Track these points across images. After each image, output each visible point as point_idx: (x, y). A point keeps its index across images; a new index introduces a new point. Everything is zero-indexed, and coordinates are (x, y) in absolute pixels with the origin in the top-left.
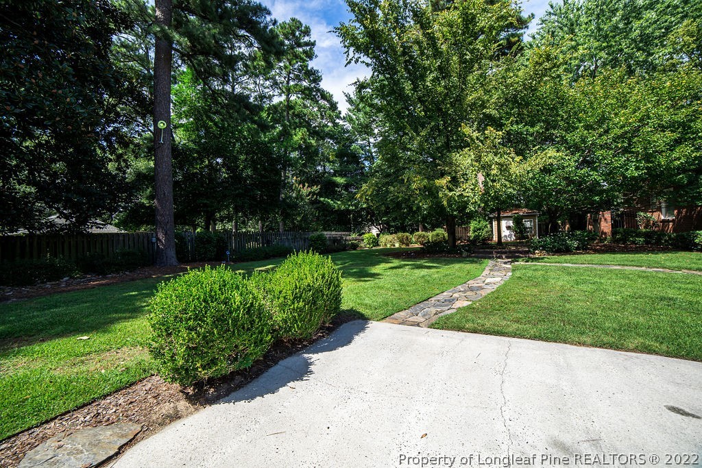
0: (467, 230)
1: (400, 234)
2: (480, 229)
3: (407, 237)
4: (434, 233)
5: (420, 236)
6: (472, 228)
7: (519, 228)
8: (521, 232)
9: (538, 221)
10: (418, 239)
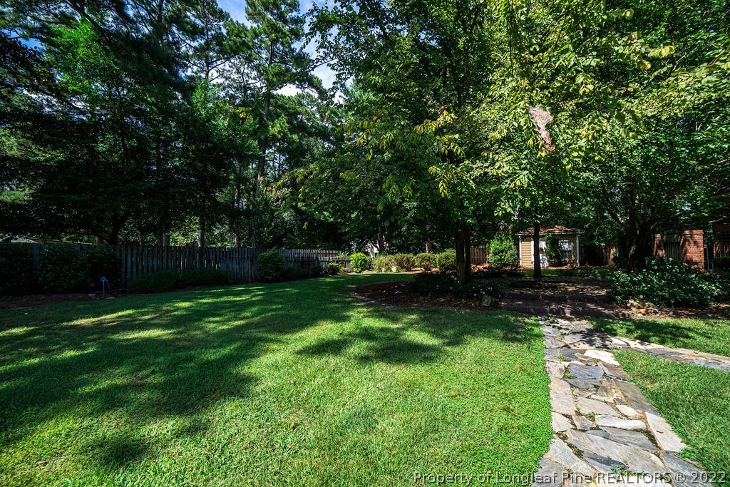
0: (485, 252)
1: (399, 256)
2: (502, 251)
3: (408, 259)
4: (443, 255)
5: (424, 259)
6: (492, 249)
7: (555, 251)
8: (557, 256)
9: (579, 243)
10: (421, 262)
